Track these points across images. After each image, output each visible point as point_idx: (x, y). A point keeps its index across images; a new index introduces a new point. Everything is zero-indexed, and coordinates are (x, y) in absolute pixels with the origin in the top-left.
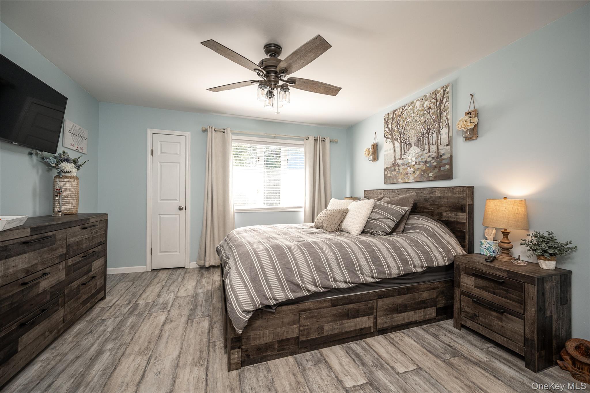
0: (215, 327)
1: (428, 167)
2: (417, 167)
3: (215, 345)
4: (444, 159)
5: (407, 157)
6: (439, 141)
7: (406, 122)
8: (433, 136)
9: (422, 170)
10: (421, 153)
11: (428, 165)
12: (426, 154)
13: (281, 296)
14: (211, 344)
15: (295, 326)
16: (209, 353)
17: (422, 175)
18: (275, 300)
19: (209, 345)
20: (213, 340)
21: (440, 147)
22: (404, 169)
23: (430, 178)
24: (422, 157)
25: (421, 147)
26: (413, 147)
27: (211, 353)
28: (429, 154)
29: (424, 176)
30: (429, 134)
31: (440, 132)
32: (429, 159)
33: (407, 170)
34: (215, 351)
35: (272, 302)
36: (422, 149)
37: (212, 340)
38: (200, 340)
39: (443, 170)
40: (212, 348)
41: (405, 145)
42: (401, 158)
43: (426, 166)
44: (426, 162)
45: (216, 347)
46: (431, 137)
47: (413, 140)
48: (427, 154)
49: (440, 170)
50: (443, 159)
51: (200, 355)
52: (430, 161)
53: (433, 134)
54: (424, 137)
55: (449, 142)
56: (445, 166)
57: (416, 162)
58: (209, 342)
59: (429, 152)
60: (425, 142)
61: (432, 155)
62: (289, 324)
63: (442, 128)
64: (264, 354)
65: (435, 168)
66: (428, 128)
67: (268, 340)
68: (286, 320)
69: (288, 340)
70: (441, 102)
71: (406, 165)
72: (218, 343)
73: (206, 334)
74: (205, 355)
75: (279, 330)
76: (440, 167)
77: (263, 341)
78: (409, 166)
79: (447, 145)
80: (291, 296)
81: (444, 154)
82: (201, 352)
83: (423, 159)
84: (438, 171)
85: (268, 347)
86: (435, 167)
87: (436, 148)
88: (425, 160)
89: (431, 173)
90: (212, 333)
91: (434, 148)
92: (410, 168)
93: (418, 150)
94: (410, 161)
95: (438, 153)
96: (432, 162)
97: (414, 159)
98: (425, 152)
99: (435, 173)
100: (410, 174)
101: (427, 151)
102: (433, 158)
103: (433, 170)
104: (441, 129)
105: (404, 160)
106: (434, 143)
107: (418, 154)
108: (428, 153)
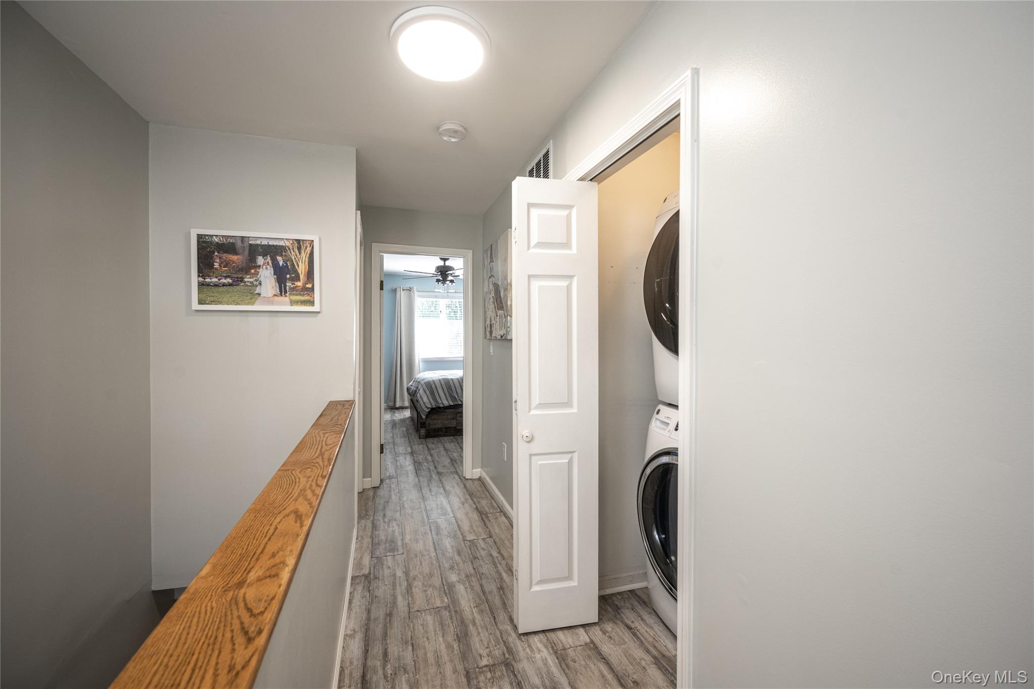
13: (446, 403)
15: (454, 421)
18: (443, 404)
35: (441, 406)
62: (451, 419)
64: (437, 433)
67: (440, 426)
68: (449, 417)
69: (451, 427)
75: (445, 421)
77: (437, 426)
80: (452, 403)
85: (440, 430)
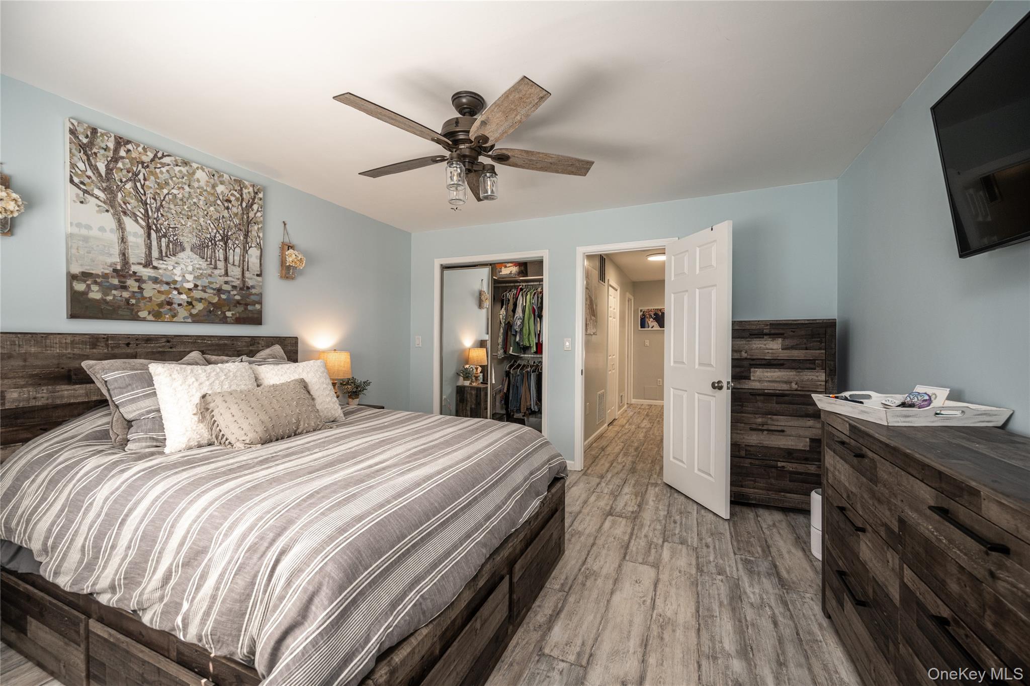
0: (546, 615)
1: (224, 300)
2: (197, 294)
3: (562, 585)
4: (253, 295)
5: (170, 268)
6: (246, 264)
7: (165, 191)
8: (234, 251)
9: (210, 303)
10: (209, 271)
11: (223, 297)
12: (220, 276)
14: (567, 589)
16: (575, 579)
17: (210, 311)
19: (570, 589)
20: (561, 594)
21: (247, 274)
22: (159, 292)
23: (228, 319)
24: (210, 279)
25: (209, 260)
26: (188, 251)
27: (572, 577)
28: (226, 279)
29: (214, 315)
30: (226, 243)
31: (247, 251)
32: (227, 287)
33: (170, 296)
34: (566, 578)
36: (211, 264)
37: (563, 595)
38: (579, 602)
39: (251, 311)
40: (567, 583)
41: (163, 239)
42: (148, 264)
43: (220, 297)
44: (219, 291)
45: (562, 582)
46: (231, 251)
47: (188, 239)
48: (222, 278)
49: (246, 309)
50: (251, 294)
51: (586, 581)
52: (229, 292)
53: (234, 248)
54: (216, 244)
55: (261, 271)
56: (255, 305)
57: (196, 286)
58: (568, 593)
59: (226, 274)
60: (217, 255)
61: (232, 281)
63: (251, 247)
65: (238, 305)
66: (224, 234)
70: (250, 206)
71: (168, 283)
72: (557, 587)
73: (566, 609)
74: (580, 578)
76: (247, 305)
78: (175, 289)
79: (258, 275)
81: (253, 287)
82: (584, 585)
83: (212, 283)
84: (243, 311)
86: (238, 303)
87: (241, 273)
88: (218, 286)
89: (229, 310)
90: (556, 606)
91: (235, 272)
92: (180, 293)
93: (201, 263)
94: (179, 279)
95: (244, 282)
96: (232, 293)
97: (190, 277)
98: (217, 272)
99: (238, 313)
100: (180, 305)
101: (223, 272)
102: (234, 287)
103: (234, 306)
104: (249, 248)
105: (160, 271)
106: (237, 263)
107: (201, 271)
108: (224, 276)
